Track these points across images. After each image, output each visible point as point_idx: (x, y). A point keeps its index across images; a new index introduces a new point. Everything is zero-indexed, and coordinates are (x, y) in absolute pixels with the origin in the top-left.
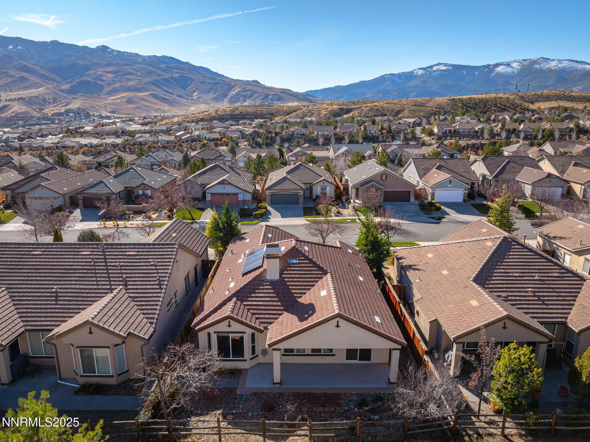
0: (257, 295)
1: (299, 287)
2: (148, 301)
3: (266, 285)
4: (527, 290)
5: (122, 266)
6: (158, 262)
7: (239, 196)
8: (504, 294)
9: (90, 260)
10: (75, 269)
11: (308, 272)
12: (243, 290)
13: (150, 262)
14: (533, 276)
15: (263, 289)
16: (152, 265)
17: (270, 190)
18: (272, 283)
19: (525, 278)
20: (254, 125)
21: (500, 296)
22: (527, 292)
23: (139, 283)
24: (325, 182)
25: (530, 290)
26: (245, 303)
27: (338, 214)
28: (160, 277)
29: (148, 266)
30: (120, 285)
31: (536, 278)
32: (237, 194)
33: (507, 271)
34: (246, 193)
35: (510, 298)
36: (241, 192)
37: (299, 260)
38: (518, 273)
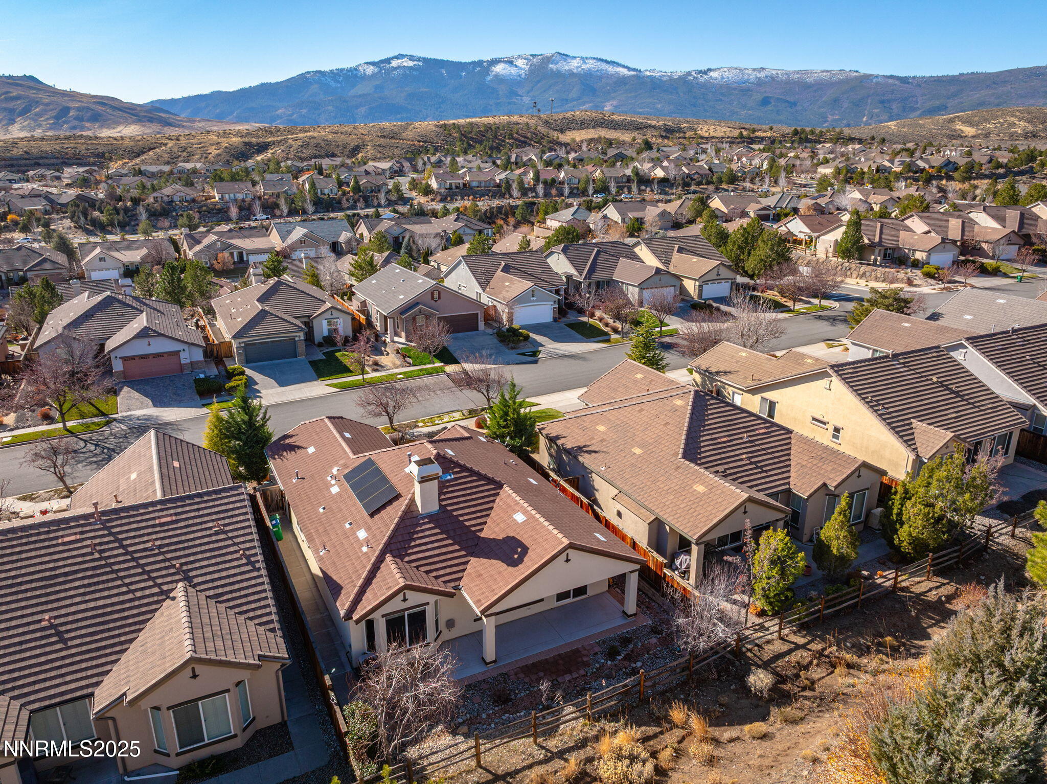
0: (418, 542)
1: (473, 516)
2: (246, 596)
3: (424, 524)
4: (741, 457)
5: (160, 547)
6: (225, 525)
7: (182, 355)
8: (721, 468)
9: (89, 550)
10: (66, 574)
11: (474, 490)
12: (394, 540)
13: (210, 528)
14: (741, 438)
15: (423, 531)
16: (217, 533)
17: (242, 337)
18: (432, 517)
19: (735, 442)
20: (66, 181)
21: (717, 472)
22: (741, 460)
23: (211, 569)
24: (334, 312)
25: (744, 456)
26: (407, 559)
27: (376, 367)
28: (244, 550)
29: (210, 535)
30: (177, 581)
31: (745, 440)
32: (177, 353)
33: (714, 436)
34: (195, 349)
35: (728, 472)
36: (186, 347)
37: (454, 473)
38: (725, 436)
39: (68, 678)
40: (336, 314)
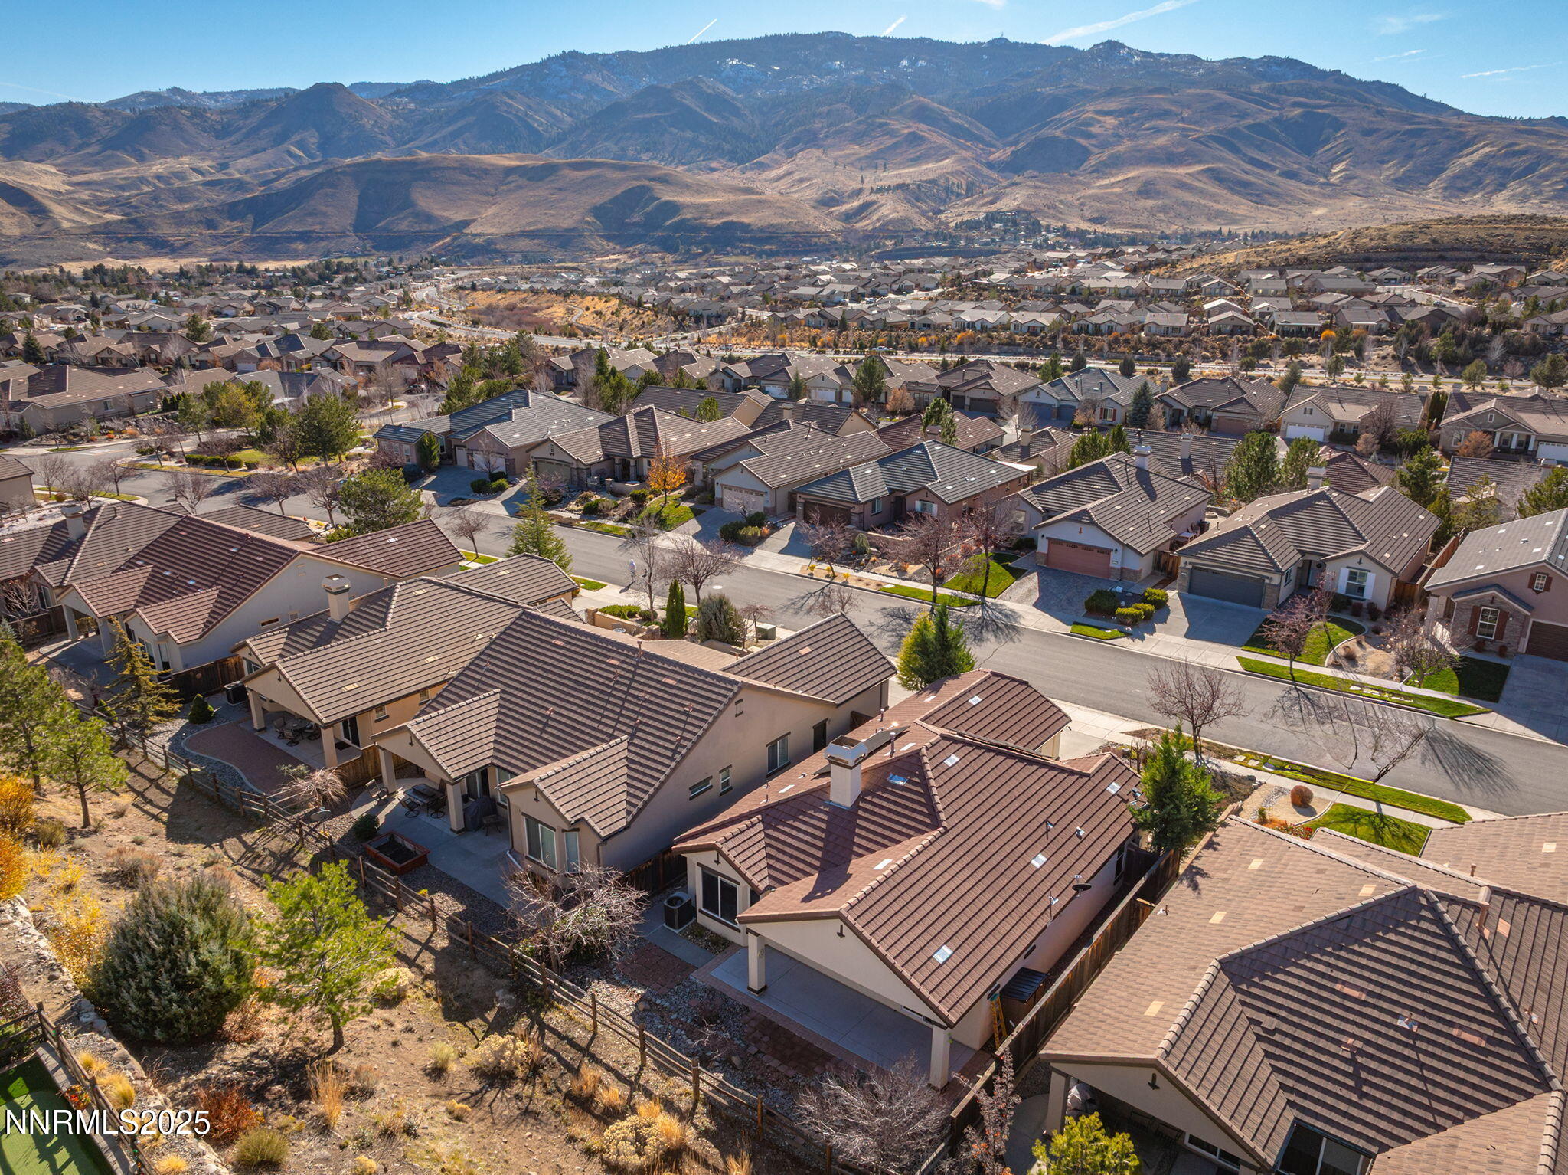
0: (797, 824)
1: (871, 836)
2: (645, 774)
3: (822, 811)
4: (1344, 1039)
5: (646, 700)
6: (695, 710)
7: (1114, 556)
8: (1269, 1022)
9: (611, 676)
10: (588, 686)
11: (906, 812)
12: (781, 808)
13: (684, 706)
14: (1396, 1016)
15: (812, 817)
16: (684, 713)
17: (1190, 556)
18: (836, 811)
19: (1368, 1011)
21: (1258, 1023)
22: (1339, 1043)
23: (650, 738)
24: (1365, 560)
25: (1350, 1041)
26: (770, 832)
28: (683, 738)
29: (678, 712)
30: (625, 733)
31: (1401, 1023)
32: (1107, 552)
33: (1335, 974)
34: (1130, 554)
35: (1277, 1037)
36: (1120, 548)
37: (910, 782)
38: (1362, 989)
39: (521, 757)
40: (1367, 564)
